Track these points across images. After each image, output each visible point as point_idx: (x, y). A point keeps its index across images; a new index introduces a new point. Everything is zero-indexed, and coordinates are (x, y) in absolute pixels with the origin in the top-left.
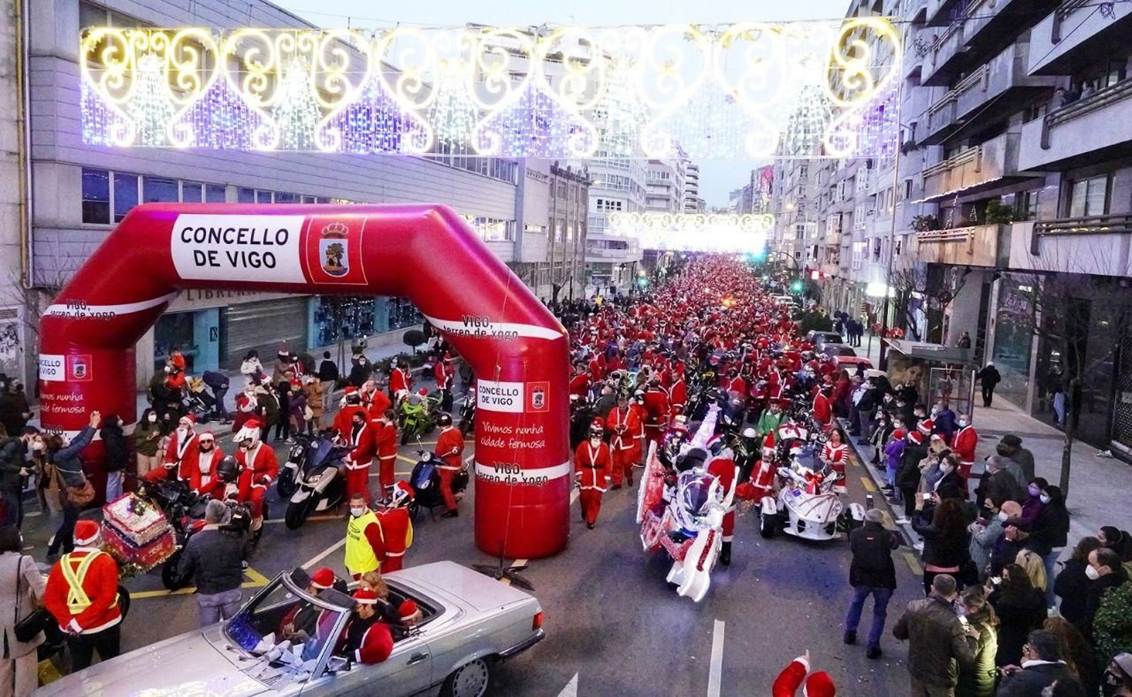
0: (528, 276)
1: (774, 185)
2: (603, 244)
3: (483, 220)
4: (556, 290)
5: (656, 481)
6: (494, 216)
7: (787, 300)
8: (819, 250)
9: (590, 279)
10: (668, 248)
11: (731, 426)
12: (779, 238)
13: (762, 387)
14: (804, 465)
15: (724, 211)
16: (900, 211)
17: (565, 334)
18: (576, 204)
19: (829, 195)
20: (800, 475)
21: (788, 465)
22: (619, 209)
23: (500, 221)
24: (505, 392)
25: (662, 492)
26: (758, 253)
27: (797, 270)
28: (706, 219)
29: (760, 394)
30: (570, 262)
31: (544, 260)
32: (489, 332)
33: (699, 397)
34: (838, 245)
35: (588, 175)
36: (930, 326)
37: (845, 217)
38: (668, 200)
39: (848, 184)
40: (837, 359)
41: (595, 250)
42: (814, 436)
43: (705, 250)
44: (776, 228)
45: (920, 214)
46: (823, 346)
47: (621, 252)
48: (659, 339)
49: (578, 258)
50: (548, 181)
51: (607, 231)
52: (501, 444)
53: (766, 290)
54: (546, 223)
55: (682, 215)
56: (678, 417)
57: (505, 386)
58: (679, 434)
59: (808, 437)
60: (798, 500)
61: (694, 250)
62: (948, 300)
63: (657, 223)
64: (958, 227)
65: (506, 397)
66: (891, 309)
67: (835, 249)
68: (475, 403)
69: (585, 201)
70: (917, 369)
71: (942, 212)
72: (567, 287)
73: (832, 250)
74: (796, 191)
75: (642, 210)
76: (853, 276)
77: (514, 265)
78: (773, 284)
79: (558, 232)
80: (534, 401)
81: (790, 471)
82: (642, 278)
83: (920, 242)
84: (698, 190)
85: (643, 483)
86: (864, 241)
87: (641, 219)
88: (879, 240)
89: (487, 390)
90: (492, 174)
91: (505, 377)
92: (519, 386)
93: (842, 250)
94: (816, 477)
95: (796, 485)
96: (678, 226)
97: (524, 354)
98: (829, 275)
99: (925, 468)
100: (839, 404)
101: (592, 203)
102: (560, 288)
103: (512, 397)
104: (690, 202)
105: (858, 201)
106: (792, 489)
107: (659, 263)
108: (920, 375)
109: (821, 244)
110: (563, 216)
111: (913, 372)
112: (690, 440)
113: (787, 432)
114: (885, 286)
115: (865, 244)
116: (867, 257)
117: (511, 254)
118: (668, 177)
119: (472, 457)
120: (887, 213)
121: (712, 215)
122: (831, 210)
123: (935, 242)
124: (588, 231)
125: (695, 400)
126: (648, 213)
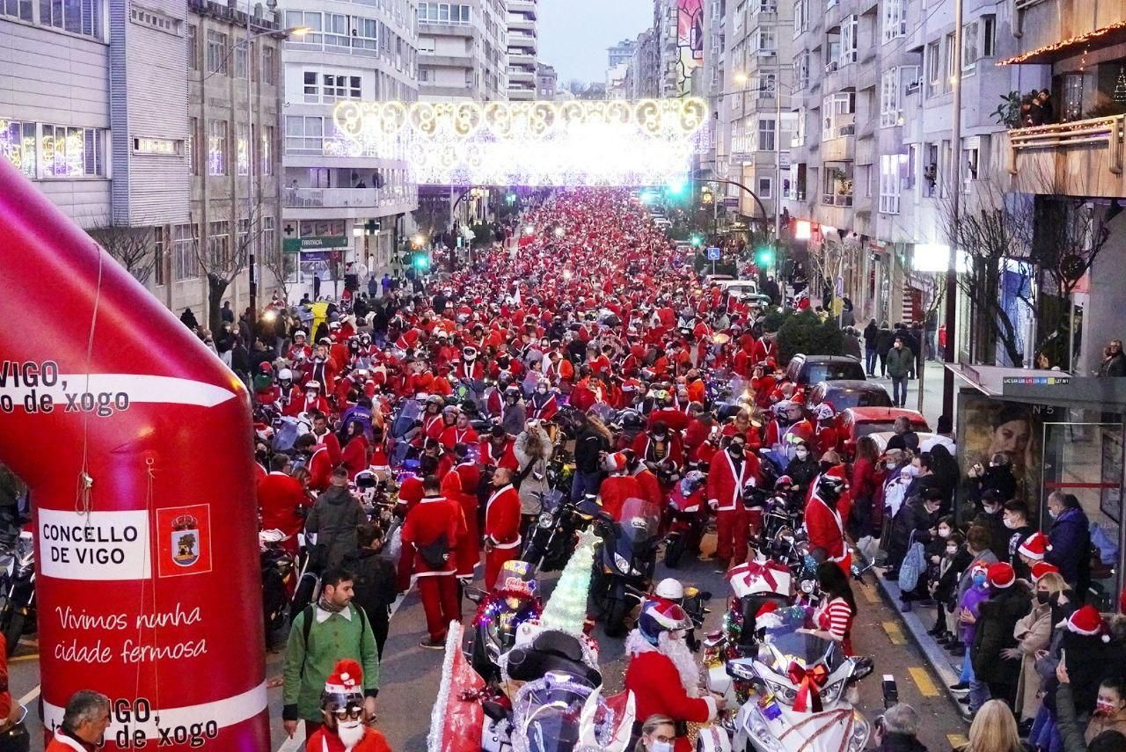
0: (146, 261)
1: (704, 29)
2: (323, 176)
3: (30, 129)
4: (217, 288)
5: (464, 712)
6: (60, 118)
7: (745, 289)
8: (809, 175)
9: (297, 259)
10: (475, 182)
11: (629, 578)
12: (721, 150)
13: (693, 487)
14: (784, 653)
15: (596, 93)
16: (972, 84)
17: (239, 393)
18: (252, 86)
19: (823, 50)
20: (779, 672)
21: (753, 653)
22: (356, 94)
23: (73, 130)
24: (106, 534)
25: (480, 731)
26: (678, 188)
27: (763, 220)
28: (557, 111)
29: (690, 501)
30: (247, 223)
31: (185, 221)
32: (59, 396)
33: (555, 517)
34: (848, 161)
35: (277, 16)
36: (1041, 332)
37: (861, 100)
38: (469, 70)
39: (864, 24)
40: (853, 414)
41: (305, 191)
42: (807, 586)
43: (558, 183)
44: (712, 128)
45: (1014, 88)
46: (824, 387)
47: (367, 194)
48: (462, 391)
49: (267, 212)
50: (182, 31)
51: (332, 147)
52: (101, 655)
53: (698, 268)
54: (183, 131)
55: (504, 104)
56: (510, 565)
57: (104, 520)
58: (514, 603)
59: (795, 587)
60: (776, 727)
61: (533, 183)
62: (1077, 274)
63: (446, 124)
64: (1092, 115)
65: (110, 546)
66: (962, 302)
67: (842, 172)
68: (35, 567)
69: (275, 77)
70: (1016, 426)
71: (1058, 82)
72: (242, 282)
73: (835, 174)
74: (754, 44)
75: (409, 95)
76: (883, 231)
77: (111, 234)
78: (714, 254)
79: (214, 151)
80: (175, 552)
81: (757, 664)
82: (419, 251)
83: (1017, 151)
84: (539, 44)
85: (437, 718)
86: (901, 151)
87: (408, 116)
88: (932, 148)
89: (66, 534)
90: (45, 18)
91: (105, 500)
92: (140, 519)
93: (857, 171)
94: (810, 673)
95: (771, 695)
96: (495, 130)
97: (145, 444)
98: (834, 231)
99: (1030, 638)
100: (858, 513)
101: (293, 80)
102: (224, 284)
103: (124, 545)
104: (519, 74)
105: (885, 64)
106: (762, 705)
107: (455, 214)
108: (1024, 438)
109: (812, 161)
110: (223, 115)
111: (1008, 435)
112: (538, 612)
113: (747, 580)
114: (946, 249)
115: (905, 159)
116: (910, 186)
117: (105, 207)
118: (466, 16)
119: (37, 691)
120: (946, 88)
121: (574, 101)
122: (830, 83)
123: (1046, 149)
124: (287, 146)
125: (548, 524)
126: (424, 102)
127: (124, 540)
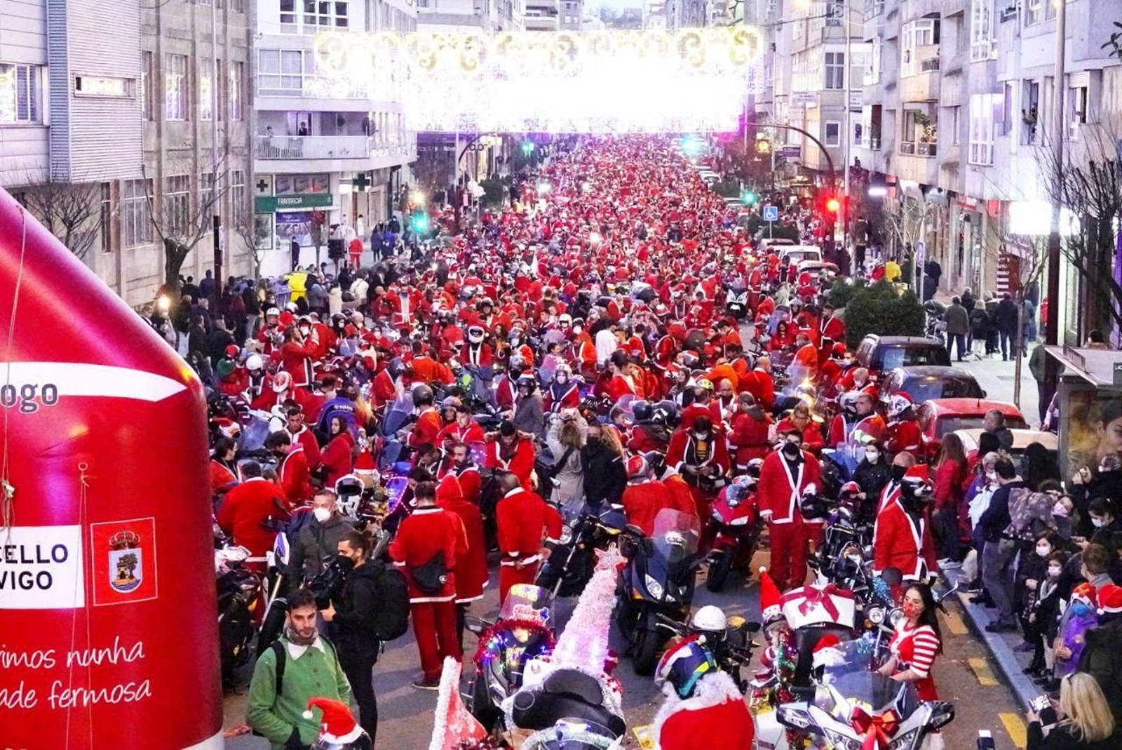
0: (90, 224)
4: (175, 256)
7: (807, 256)
8: (886, 118)
9: (271, 221)
10: (484, 128)
11: (661, 604)
12: (779, 90)
13: (742, 494)
14: (846, 695)
15: (630, 21)
16: (1079, 8)
17: (190, 384)
18: (218, 14)
20: (839, 719)
21: (809, 697)
22: (342, 23)
23: (3, 66)
24: (30, 554)
27: (830, 173)
29: (738, 511)
30: (212, 178)
31: (136, 175)
33: (575, 531)
34: (932, 102)
37: (948, 28)
40: (935, 407)
41: (280, 140)
42: (876, 615)
44: (769, 63)
46: (901, 374)
49: (235, 164)
51: (313, 87)
52: (25, 699)
53: (752, 230)
54: (135, 68)
55: (520, 34)
56: (518, 590)
57: (28, 537)
58: (523, 635)
59: (860, 617)
61: (554, 130)
63: (448, 59)
65: (35, 568)
67: (925, 115)
72: (205, 249)
73: (918, 118)
75: (405, 24)
76: (973, 186)
77: (48, 191)
78: (770, 214)
79: (172, 93)
80: (114, 574)
81: (814, 710)
82: (417, 211)
86: (995, 90)
87: (404, 49)
88: (1032, 86)
91: (30, 513)
92: (71, 536)
93: (942, 114)
94: (878, 721)
95: (830, 746)
96: (508, 66)
97: (79, 445)
98: (914, 185)
102: (184, 251)
103: (51, 567)
107: (461, 167)
109: (888, 102)
110: (183, 48)
112: (550, 649)
113: (803, 608)
114: (1048, 207)
115: (999, 99)
116: (1005, 130)
117: (41, 160)
120: (1049, 13)
122: (910, 9)
124: (259, 85)
126: (423, 32)
127: (52, 560)
